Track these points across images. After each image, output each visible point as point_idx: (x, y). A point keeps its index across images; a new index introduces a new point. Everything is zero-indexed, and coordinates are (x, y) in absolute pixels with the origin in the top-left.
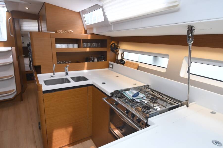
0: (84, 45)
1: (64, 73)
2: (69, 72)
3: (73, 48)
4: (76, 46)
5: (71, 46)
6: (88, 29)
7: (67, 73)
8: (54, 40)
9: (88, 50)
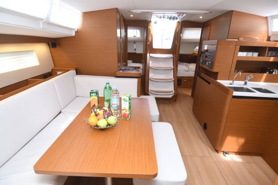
0: (268, 54)
1: (243, 82)
2: (248, 83)
3: (252, 57)
4: (256, 54)
5: (250, 54)
6: (272, 35)
7: (246, 83)
8: (238, 48)
9: (272, 59)
